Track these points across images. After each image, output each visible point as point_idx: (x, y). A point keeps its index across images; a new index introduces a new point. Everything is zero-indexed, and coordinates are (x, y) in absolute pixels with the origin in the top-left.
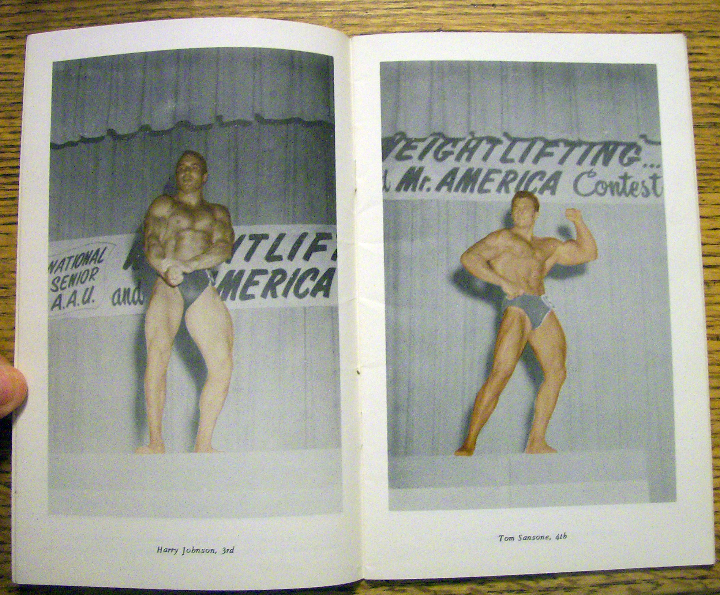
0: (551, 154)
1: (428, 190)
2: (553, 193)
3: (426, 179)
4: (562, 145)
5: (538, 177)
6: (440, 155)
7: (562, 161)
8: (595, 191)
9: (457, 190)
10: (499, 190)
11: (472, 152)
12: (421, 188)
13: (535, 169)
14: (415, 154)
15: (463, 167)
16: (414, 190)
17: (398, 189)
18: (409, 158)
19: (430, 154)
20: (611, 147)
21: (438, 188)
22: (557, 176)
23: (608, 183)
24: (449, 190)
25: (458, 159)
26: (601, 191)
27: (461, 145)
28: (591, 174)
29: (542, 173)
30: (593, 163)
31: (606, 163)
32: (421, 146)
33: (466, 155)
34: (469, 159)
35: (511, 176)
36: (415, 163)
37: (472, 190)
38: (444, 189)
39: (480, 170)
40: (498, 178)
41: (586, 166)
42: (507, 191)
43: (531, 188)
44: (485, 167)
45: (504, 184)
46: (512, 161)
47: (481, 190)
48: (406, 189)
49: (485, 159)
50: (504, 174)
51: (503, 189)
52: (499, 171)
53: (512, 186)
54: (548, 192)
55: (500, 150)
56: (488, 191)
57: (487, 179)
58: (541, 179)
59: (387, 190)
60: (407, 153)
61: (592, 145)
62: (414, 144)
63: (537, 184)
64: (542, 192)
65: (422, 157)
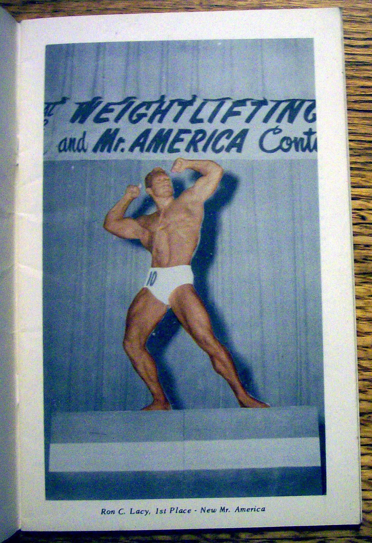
0: (238, 113)
1: (122, 150)
2: (239, 150)
3: (121, 140)
4: (248, 103)
5: (226, 135)
6: (134, 118)
7: (248, 120)
8: (280, 147)
9: (148, 150)
10: (187, 150)
11: (164, 113)
12: (115, 150)
13: (222, 128)
14: (112, 116)
15: (155, 128)
16: (109, 151)
17: (95, 150)
18: (107, 120)
19: (126, 116)
20: (298, 103)
21: (132, 149)
22: (244, 133)
23: (293, 139)
24: (142, 150)
25: (151, 121)
26: (285, 146)
27: (154, 107)
28: (276, 131)
29: (230, 132)
30: (279, 120)
31: (291, 120)
32: (118, 109)
33: (158, 116)
34: (160, 121)
35: (200, 136)
36: (112, 125)
37: (162, 151)
38: (137, 149)
39: (170, 131)
40: (188, 138)
41: (272, 123)
42: (196, 150)
43: (218, 147)
44: (176, 127)
45: (193, 143)
46: (201, 121)
47: (172, 150)
48: (102, 150)
49: (176, 120)
50: (193, 134)
51: (192, 148)
52: (188, 131)
53: (200, 145)
54: (234, 150)
55: (190, 111)
56: (178, 151)
57: (177, 139)
58: (228, 138)
59: (85, 151)
60: (104, 116)
61: (279, 103)
62: (111, 107)
63: (224, 142)
64: (228, 150)
65: (117, 119)
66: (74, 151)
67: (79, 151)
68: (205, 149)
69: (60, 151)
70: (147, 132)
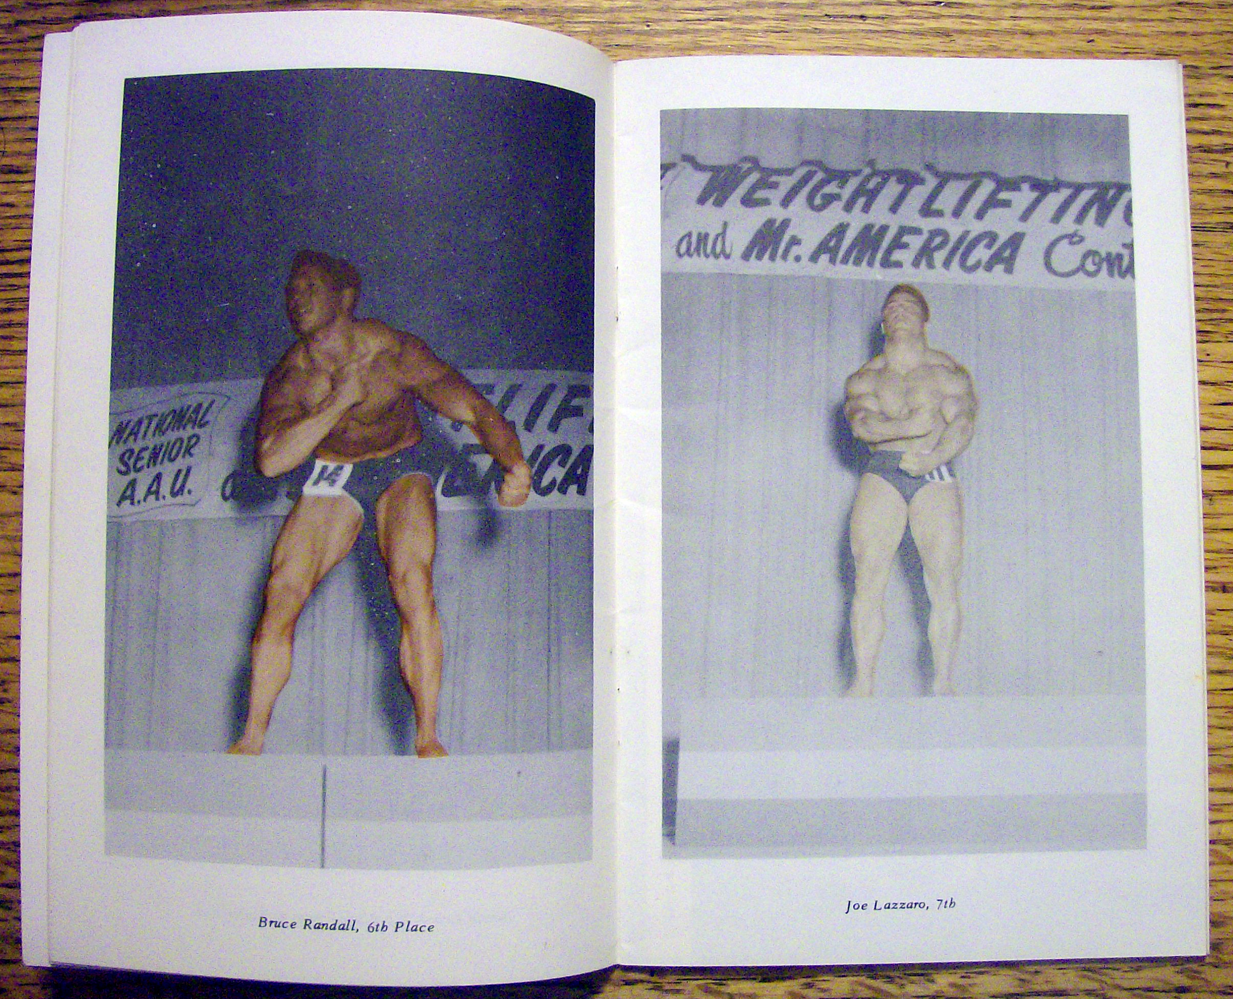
0: (1006, 204)
1: (798, 259)
2: (1009, 270)
3: (795, 241)
4: (1025, 187)
5: (985, 242)
6: (818, 201)
7: (1025, 217)
8: (1081, 268)
9: (845, 261)
10: (916, 264)
11: (873, 195)
12: (785, 257)
13: (977, 228)
14: (776, 196)
15: (856, 221)
16: (772, 258)
17: (746, 256)
18: (766, 202)
19: (801, 199)
20: (1111, 193)
21: (814, 258)
22: (1015, 241)
23: (1104, 255)
24: (832, 261)
25: (849, 207)
26: (1090, 267)
27: (853, 184)
28: (1073, 238)
29: (992, 237)
30: (1080, 218)
31: (1101, 220)
32: (786, 183)
33: (861, 201)
34: (866, 208)
35: (938, 240)
36: (775, 212)
37: (870, 264)
38: (824, 258)
39: (884, 229)
40: (915, 243)
41: (1068, 223)
42: (931, 266)
43: (971, 261)
44: (894, 223)
45: (925, 254)
46: (939, 214)
47: (886, 263)
48: (759, 257)
49: (894, 209)
50: (925, 236)
51: (923, 263)
52: (917, 231)
53: (939, 257)
54: (999, 268)
55: (918, 195)
56: (898, 265)
57: (897, 244)
58: (989, 246)
59: (727, 257)
60: (760, 194)
61: (1078, 189)
62: (774, 179)
63: (981, 253)
64: (989, 268)
65: (786, 202)
66: (707, 256)
67: (717, 257)
68: (947, 263)
69: (680, 256)
70: (841, 230)
